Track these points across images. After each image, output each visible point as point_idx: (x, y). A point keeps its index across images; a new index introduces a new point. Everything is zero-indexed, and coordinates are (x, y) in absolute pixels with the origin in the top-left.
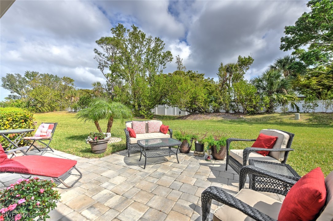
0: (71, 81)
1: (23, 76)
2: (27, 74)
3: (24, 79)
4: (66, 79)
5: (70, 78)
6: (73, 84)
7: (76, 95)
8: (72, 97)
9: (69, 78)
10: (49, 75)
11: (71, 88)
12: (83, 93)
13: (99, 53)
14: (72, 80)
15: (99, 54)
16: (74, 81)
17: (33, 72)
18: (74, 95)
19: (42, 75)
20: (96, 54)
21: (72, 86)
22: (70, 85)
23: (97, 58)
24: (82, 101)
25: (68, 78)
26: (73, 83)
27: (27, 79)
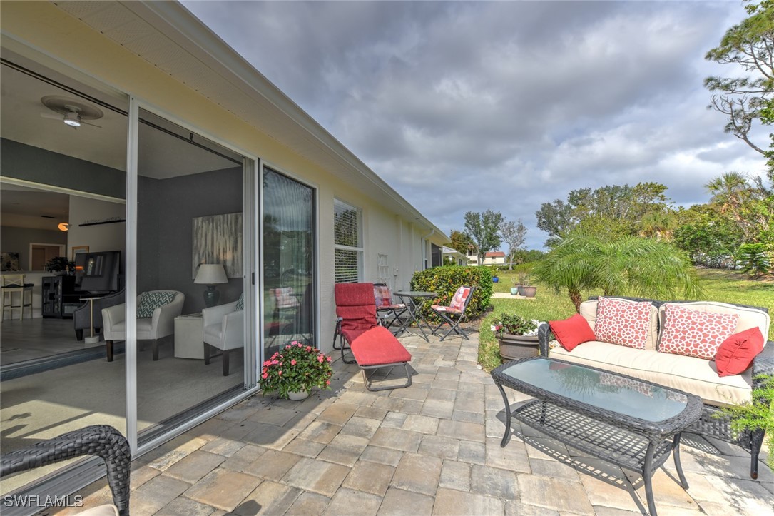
0: (657, 189)
1: (566, 203)
2: (573, 198)
3: (568, 207)
4: (643, 189)
5: (654, 183)
6: (663, 196)
7: (667, 224)
8: (658, 232)
9: (651, 185)
10: (609, 188)
11: (658, 208)
12: (693, 215)
13: (727, 82)
14: (659, 187)
15: (727, 87)
16: (666, 188)
17: (581, 191)
18: (660, 225)
19: (597, 192)
20: (718, 92)
21: (662, 202)
22: (656, 201)
23: (719, 103)
24: (682, 239)
25: (649, 183)
26: (663, 193)
27: (573, 207)
